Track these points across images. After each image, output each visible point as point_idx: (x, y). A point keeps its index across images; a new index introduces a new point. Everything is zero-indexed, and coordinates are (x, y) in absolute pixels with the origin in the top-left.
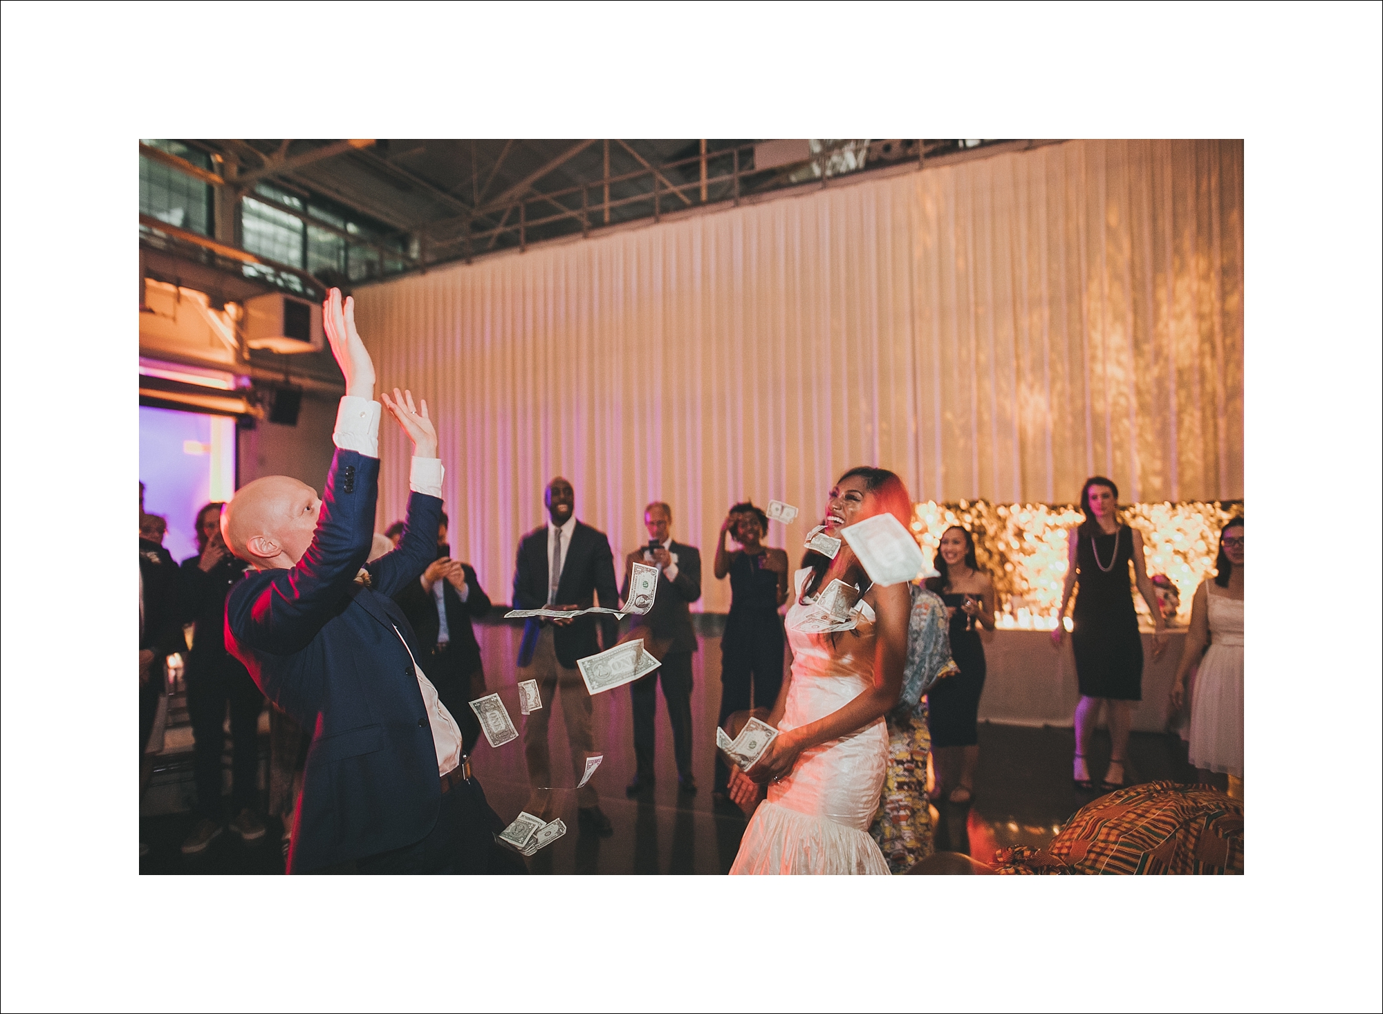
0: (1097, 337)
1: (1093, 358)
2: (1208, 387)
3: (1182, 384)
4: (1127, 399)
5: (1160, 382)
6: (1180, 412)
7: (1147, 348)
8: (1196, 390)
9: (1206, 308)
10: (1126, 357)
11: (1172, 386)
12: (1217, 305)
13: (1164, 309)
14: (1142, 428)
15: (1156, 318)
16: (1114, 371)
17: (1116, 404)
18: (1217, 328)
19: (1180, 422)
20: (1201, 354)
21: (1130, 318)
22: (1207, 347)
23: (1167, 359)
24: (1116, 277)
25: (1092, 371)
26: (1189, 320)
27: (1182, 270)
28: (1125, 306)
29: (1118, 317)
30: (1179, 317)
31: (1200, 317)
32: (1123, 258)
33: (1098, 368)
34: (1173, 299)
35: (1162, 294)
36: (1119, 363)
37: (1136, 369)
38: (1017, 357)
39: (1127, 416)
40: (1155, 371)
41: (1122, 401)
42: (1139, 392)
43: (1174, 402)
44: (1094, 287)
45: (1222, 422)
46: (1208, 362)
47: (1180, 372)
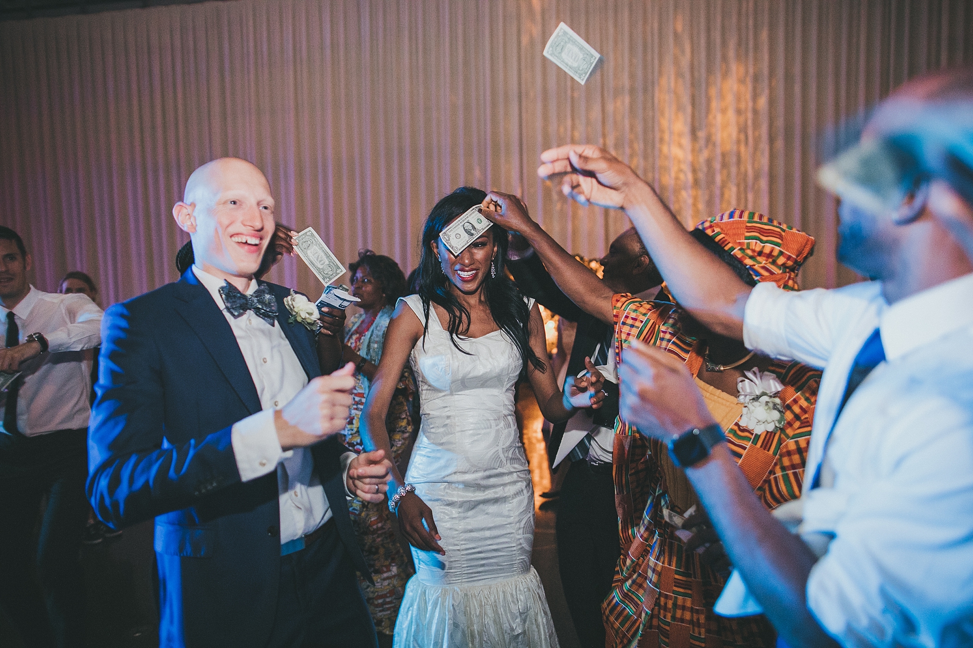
0: (665, 123)
1: (662, 140)
2: (743, 169)
3: (724, 165)
4: (686, 175)
5: (709, 162)
6: (723, 186)
7: (701, 134)
8: (734, 170)
9: (743, 106)
10: (686, 141)
11: (717, 166)
12: (750, 104)
13: (714, 104)
14: (695, 198)
15: (708, 110)
16: (676, 152)
17: (677, 178)
18: (750, 122)
19: (722, 195)
20: (738, 142)
21: (689, 109)
22: (742, 137)
23: (714, 145)
24: (679, 75)
25: (660, 151)
26: (731, 114)
27: (726, 74)
28: (686, 100)
29: (680, 108)
30: (724, 111)
31: (739, 112)
32: (685, 61)
33: (665, 149)
34: (722, 96)
35: (713, 92)
36: (680, 146)
37: (693, 150)
38: (604, 136)
39: (685, 188)
40: (705, 154)
41: (682, 176)
42: (694, 171)
43: (718, 179)
44: (664, 81)
45: (750, 197)
46: (743, 149)
47: (724, 155)
